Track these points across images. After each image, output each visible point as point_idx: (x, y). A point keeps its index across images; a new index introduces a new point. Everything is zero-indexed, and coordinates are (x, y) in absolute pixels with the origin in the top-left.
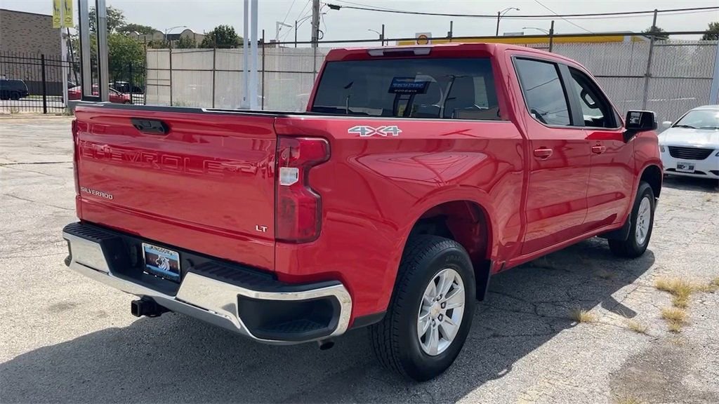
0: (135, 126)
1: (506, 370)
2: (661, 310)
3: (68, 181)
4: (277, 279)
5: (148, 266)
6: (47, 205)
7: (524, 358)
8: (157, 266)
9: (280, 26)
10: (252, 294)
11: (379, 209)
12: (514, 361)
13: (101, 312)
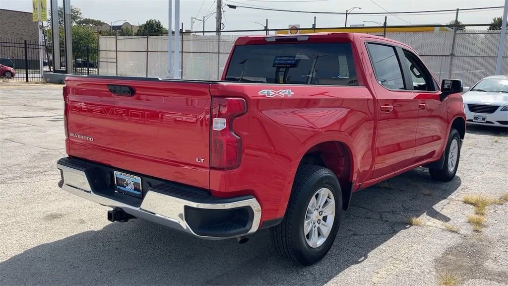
0: (110, 90)
1: (364, 258)
2: (467, 217)
3: (48, 130)
4: (211, 195)
5: (118, 187)
6: (35, 146)
7: (375, 250)
8: (125, 187)
9: (194, 20)
10: (194, 205)
11: (273, 145)
12: (369, 251)
13: (81, 220)
